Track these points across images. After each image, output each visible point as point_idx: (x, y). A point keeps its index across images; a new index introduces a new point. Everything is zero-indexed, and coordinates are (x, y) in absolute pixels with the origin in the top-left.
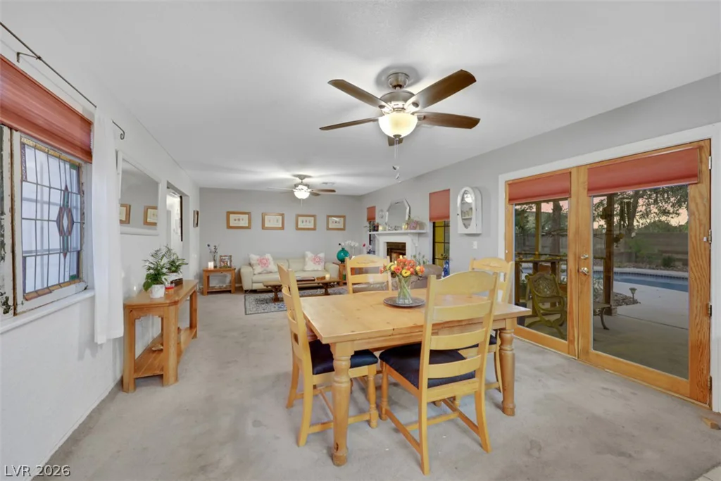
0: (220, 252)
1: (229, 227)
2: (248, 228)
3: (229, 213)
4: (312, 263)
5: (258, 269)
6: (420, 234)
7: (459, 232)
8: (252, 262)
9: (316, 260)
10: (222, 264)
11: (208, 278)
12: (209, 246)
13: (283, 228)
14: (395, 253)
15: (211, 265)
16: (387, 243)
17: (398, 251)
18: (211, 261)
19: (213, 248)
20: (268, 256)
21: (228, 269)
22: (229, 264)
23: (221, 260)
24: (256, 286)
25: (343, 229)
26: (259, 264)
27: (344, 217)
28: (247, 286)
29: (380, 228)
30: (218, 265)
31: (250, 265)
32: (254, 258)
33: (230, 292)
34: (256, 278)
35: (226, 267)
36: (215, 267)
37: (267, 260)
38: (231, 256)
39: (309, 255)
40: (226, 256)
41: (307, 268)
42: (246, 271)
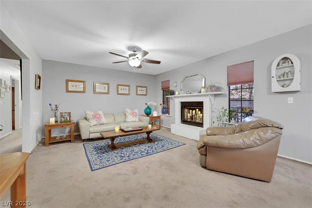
0: (61, 110)
1: (68, 91)
2: (83, 92)
3: (67, 81)
4: (131, 117)
5: (93, 122)
6: (216, 95)
7: (272, 91)
8: (88, 117)
9: (133, 114)
10: (63, 120)
11: (50, 131)
12: (50, 105)
13: (108, 93)
14: (187, 108)
15: (52, 121)
16: (181, 102)
17: (188, 107)
18: (52, 117)
19: (54, 107)
20: (100, 112)
21: (68, 122)
22: (68, 118)
23: (62, 116)
24: (92, 136)
25: (146, 95)
26: (94, 118)
27: (146, 87)
28: (84, 136)
29: (177, 93)
30: (59, 120)
31: (86, 119)
32: (90, 114)
33: (70, 141)
34: (92, 129)
35: (66, 121)
36: (56, 122)
37: (100, 115)
38: (70, 113)
39: (129, 111)
40: (66, 113)
41: (128, 120)
42: (83, 125)
